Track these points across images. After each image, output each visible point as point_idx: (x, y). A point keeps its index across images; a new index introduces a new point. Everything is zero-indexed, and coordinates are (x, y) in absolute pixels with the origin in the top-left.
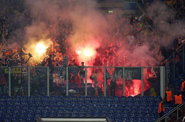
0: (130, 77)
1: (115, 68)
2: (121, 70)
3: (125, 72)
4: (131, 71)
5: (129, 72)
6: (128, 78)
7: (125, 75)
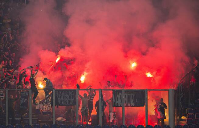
0: (132, 102)
1: (113, 91)
2: (121, 94)
3: (126, 95)
4: (133, 95)
5: (131, 95)
6: (129, 103)
7: (126, 99)
